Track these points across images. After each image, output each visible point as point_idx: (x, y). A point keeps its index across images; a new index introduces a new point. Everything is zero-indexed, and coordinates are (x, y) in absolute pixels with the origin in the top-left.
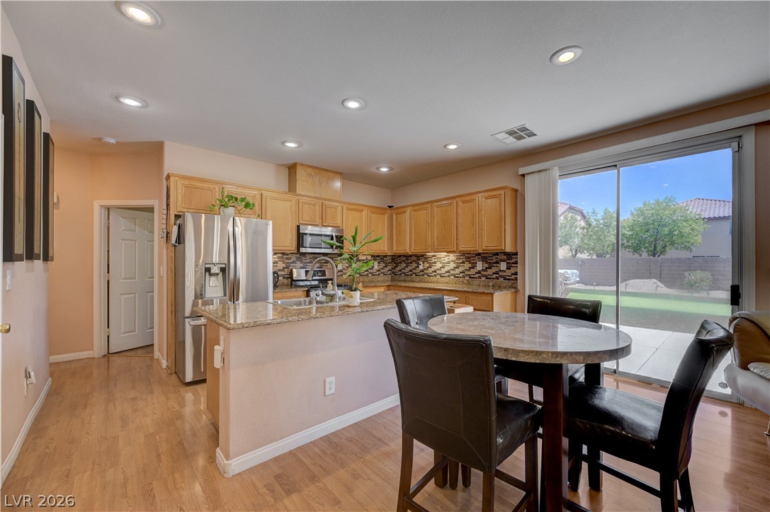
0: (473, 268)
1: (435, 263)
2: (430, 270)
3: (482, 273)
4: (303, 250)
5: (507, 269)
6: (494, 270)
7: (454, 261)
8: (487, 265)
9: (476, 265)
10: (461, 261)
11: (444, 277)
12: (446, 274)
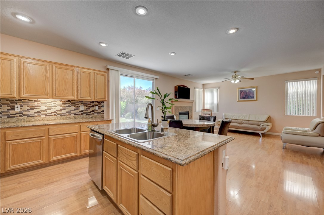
0: (77, 109)
2: (32, 112)
3: (84, 112)
5: (99, 109)
6: (91, 110)
7: (61, 105)
8: (87, 108)
9: (80, 107)
10: (67, 105)
11: (50, 116)
12: (53, 114)
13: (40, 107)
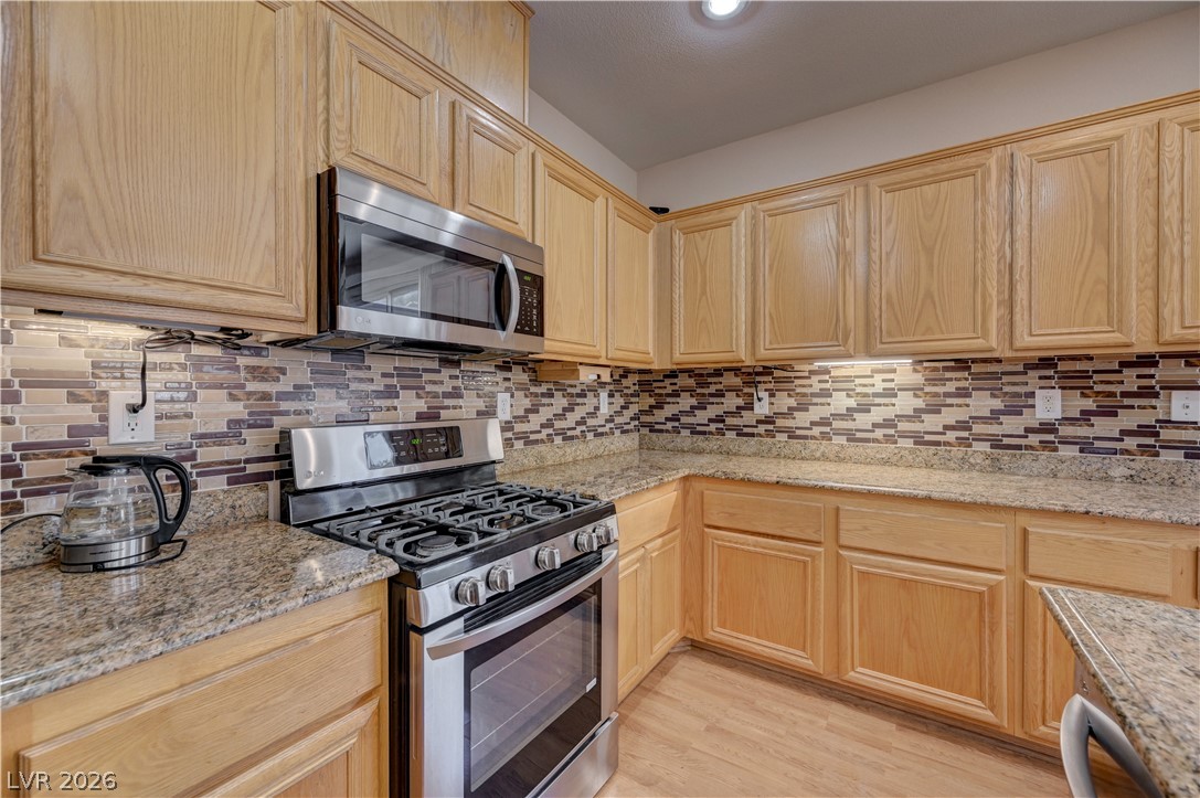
0: (1015, 411)
1: (826, 393)
3: (1064, 431)
4: (351, 319)
6: (1129, 420)
7: (916, 391)
8: (1090, 404)
9: (1030, 402)
10: (951, 387)
11: (867, 440)
12: (879, 433)
13: (829, 400)
